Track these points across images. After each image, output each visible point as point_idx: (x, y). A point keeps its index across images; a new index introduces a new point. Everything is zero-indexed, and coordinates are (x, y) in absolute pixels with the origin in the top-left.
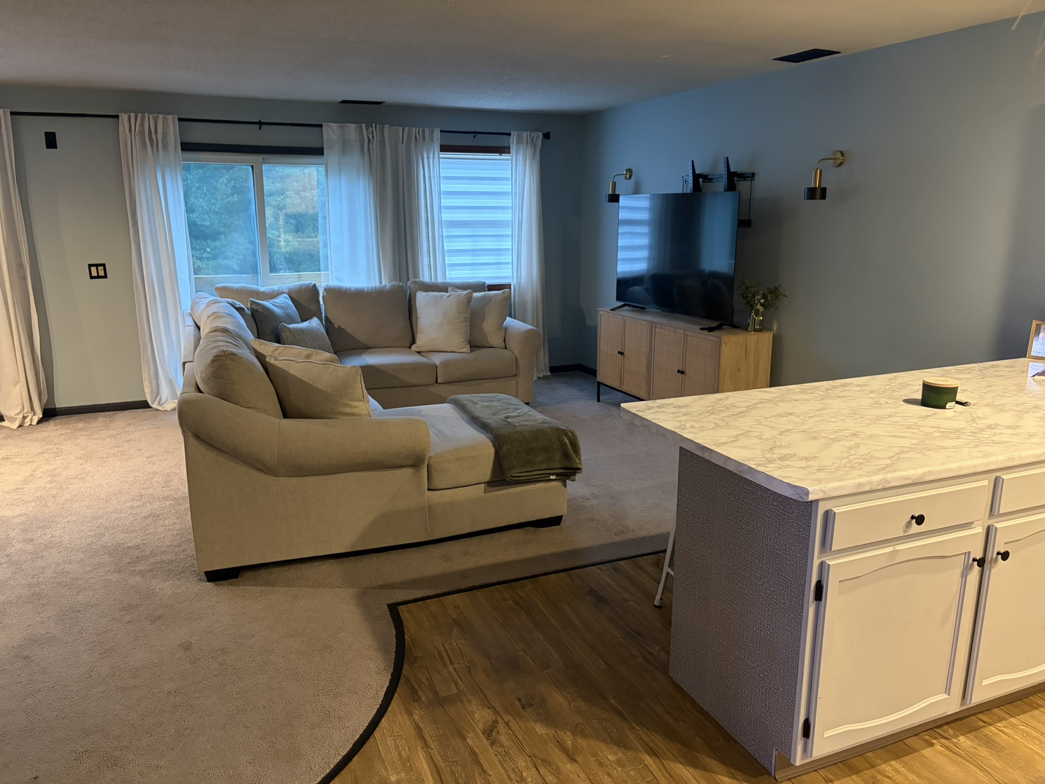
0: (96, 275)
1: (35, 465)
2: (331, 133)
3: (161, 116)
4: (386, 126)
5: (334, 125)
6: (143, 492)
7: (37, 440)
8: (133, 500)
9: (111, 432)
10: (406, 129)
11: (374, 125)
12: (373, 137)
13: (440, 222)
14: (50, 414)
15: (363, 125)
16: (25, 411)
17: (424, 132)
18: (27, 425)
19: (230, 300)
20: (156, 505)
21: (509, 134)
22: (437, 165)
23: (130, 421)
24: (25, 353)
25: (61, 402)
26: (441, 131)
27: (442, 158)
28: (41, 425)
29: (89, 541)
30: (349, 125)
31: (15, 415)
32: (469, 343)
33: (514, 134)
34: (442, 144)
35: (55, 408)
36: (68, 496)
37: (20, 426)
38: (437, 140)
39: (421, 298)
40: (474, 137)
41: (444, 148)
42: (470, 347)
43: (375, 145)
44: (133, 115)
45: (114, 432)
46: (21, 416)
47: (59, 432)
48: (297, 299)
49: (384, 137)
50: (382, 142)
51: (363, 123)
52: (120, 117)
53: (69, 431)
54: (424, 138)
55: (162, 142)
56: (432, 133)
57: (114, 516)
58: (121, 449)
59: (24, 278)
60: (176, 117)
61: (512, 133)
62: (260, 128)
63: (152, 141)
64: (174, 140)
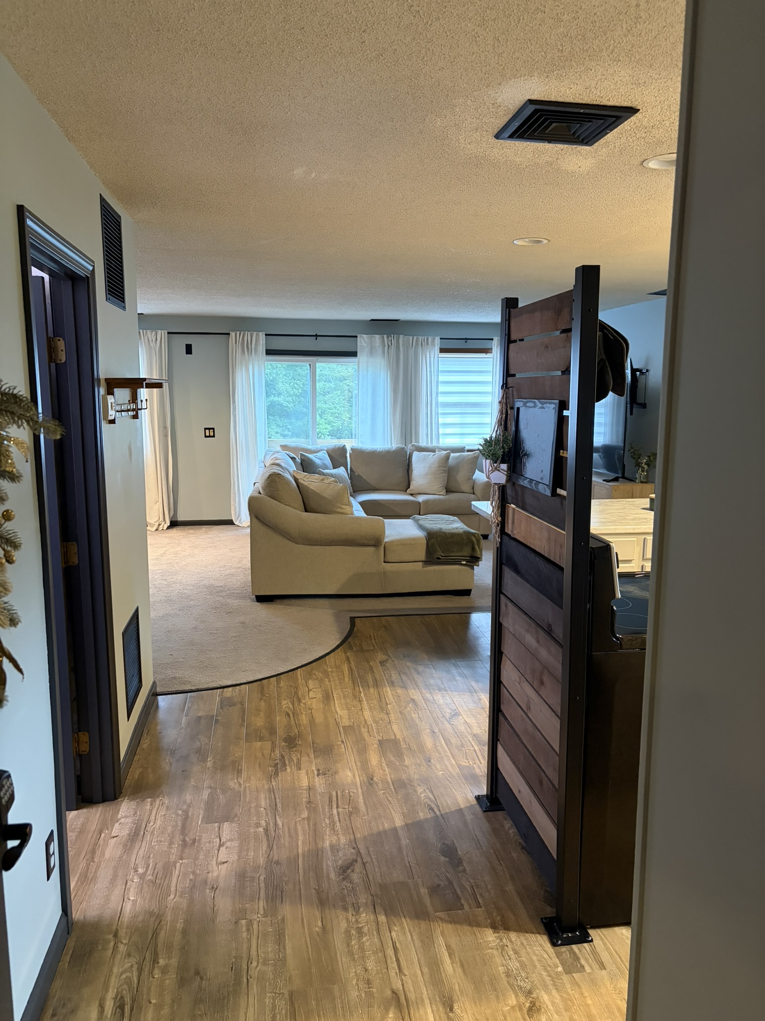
0: (208, 435)
1: (166, 549)
2: (363, 342)
3: (255, 333)
4: (401, 336)
5: (364, 336)
6: (226, 564)
7: (166, 537)
8: (220, 567)
9: (209, 536)
10: (415, 337)
11: (392, 335)
12: (392, 344)
13: (437, 403)
14: (174, 524)
15: (385, 336)
16: (160, 520)
17: (427, 339)
18: (160, 529)
19: (287, 452)
20: (233, 570)
21: (492, 339)
22: (437, 362)
23: (221, 531)
24: (163, 483)
25: (181, 518)
26: (441, 339)
27: (440, 357)
28: (168, 530)
29: (196, 582)
30: (376, 335)
31: (155, 522)
32: (446, 488)
33: (496, 339)
34: (442, 347)
35: (177, 521)
36: (185, 564)
37: (156, 530)
38: (437, 345)
39: (416, 456)
40: (466, 342)
41: (443, 350)
42: (446, 492)
43: (393, 348)
44: (238, 333)
45: (211, 536)
46: (157, 524)
47: (179, 534)
48: (332, 454)
49: (399, 343)
50: (398, 347)
51: (385, 334)
52: (230, 334)
53: (185, 534)
54: (428, 344)
55: (255, 349)
56: (434, 340)
57: (209, 573)
58: (215, 544)
59: (166, 436)
60: (264, 333)
61: (494, 338)
62: (316, 339)
63: (247, 348)
64: (262, 349)
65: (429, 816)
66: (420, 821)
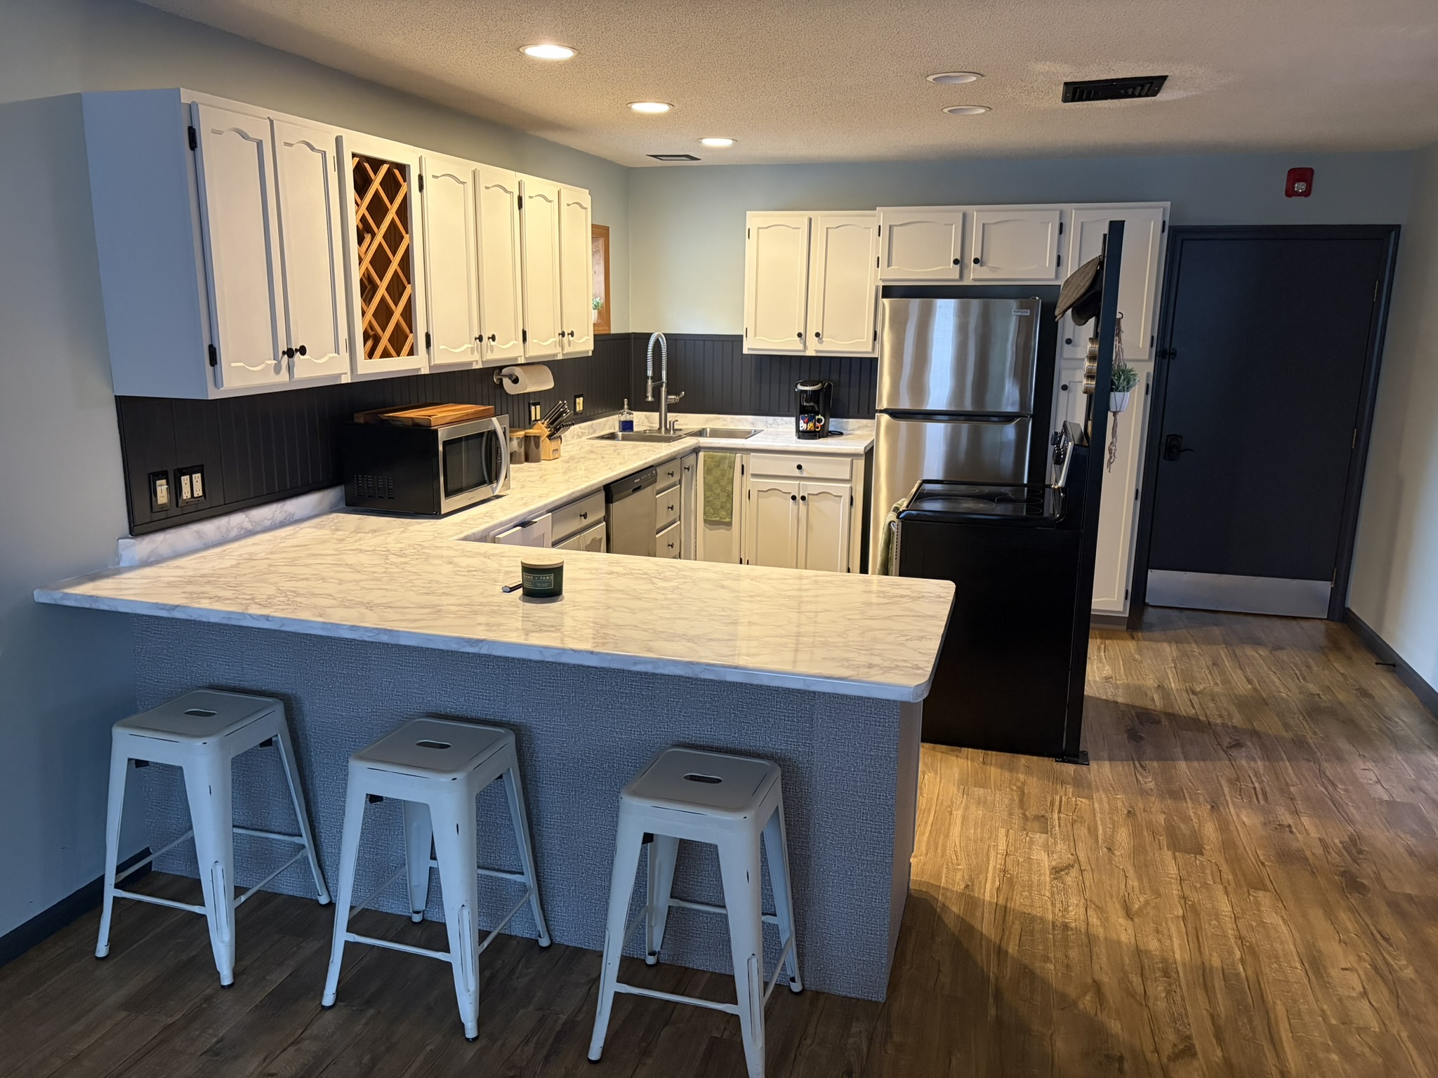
65: (1147, 762)
66: (1158, 760)
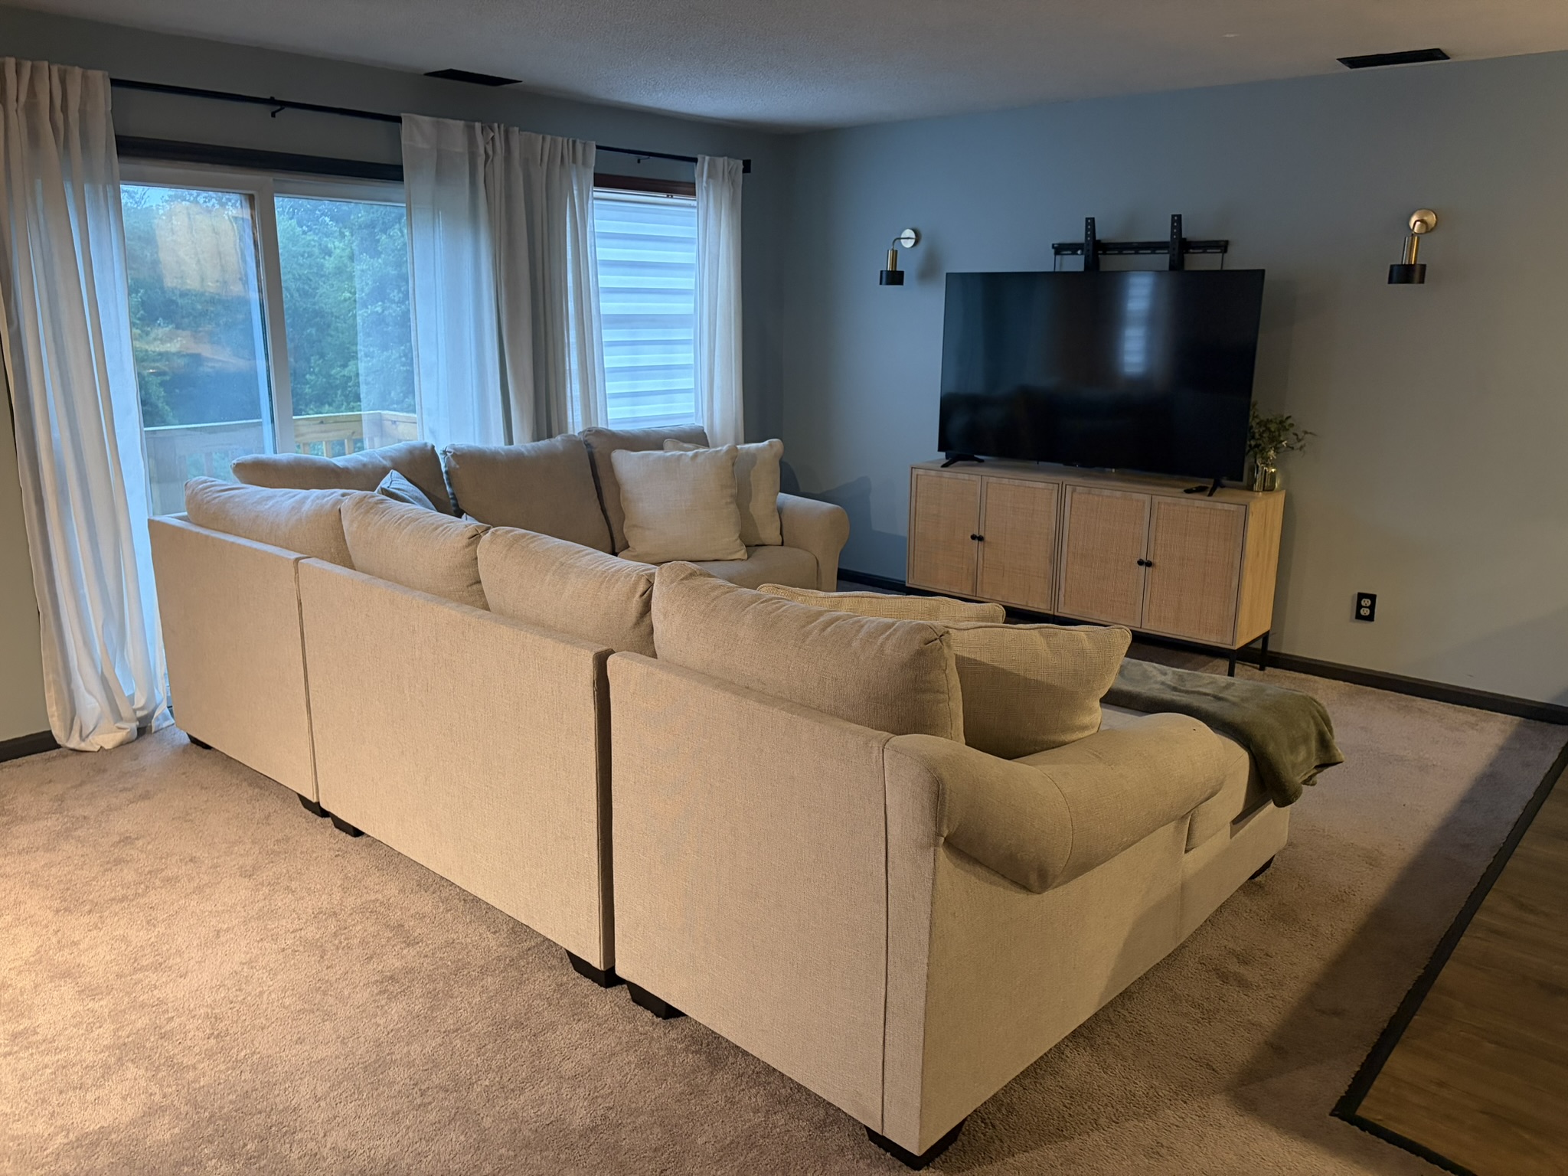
2: (417, 137)
4: (516, 129)
5: (423, 120)
10: (548, 138)
11: (495, 126)
12: (494, 151)
15: (478, 125)
17: (573, 146)
21: (695, 160)
26: (598, 147)
30: (452, 121)
32: (743, 541)
33: (704, 162)
34: (600, 171)
38: (592, 164)
40: (639, 160)
41: (603, 181)
42: (747, 548)
43: (497, 168)
49: (511, 151)
50: (509, 162)
51: (478, 121)
54: (574, 161)
56: (585, 150)
60: (107, 75)
61: (700, 158)
62: (274, 114)
63: (56, 127)
64: (102, 130)
